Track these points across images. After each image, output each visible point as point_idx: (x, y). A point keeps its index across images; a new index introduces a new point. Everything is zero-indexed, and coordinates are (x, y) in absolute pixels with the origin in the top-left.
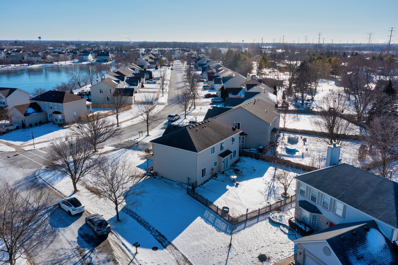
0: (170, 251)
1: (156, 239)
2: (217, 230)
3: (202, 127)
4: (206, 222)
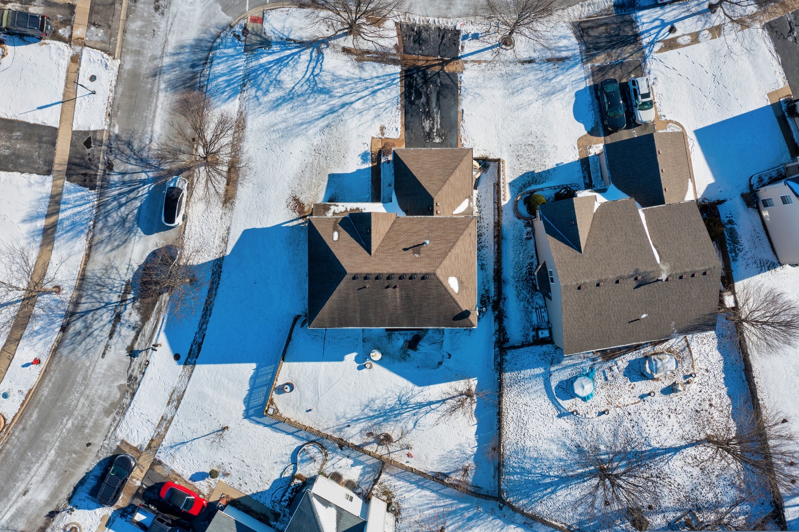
0: (183, 374)
1: (192, 346)
2: (245, 399)
3: (386, 285)
4: (251, 378)
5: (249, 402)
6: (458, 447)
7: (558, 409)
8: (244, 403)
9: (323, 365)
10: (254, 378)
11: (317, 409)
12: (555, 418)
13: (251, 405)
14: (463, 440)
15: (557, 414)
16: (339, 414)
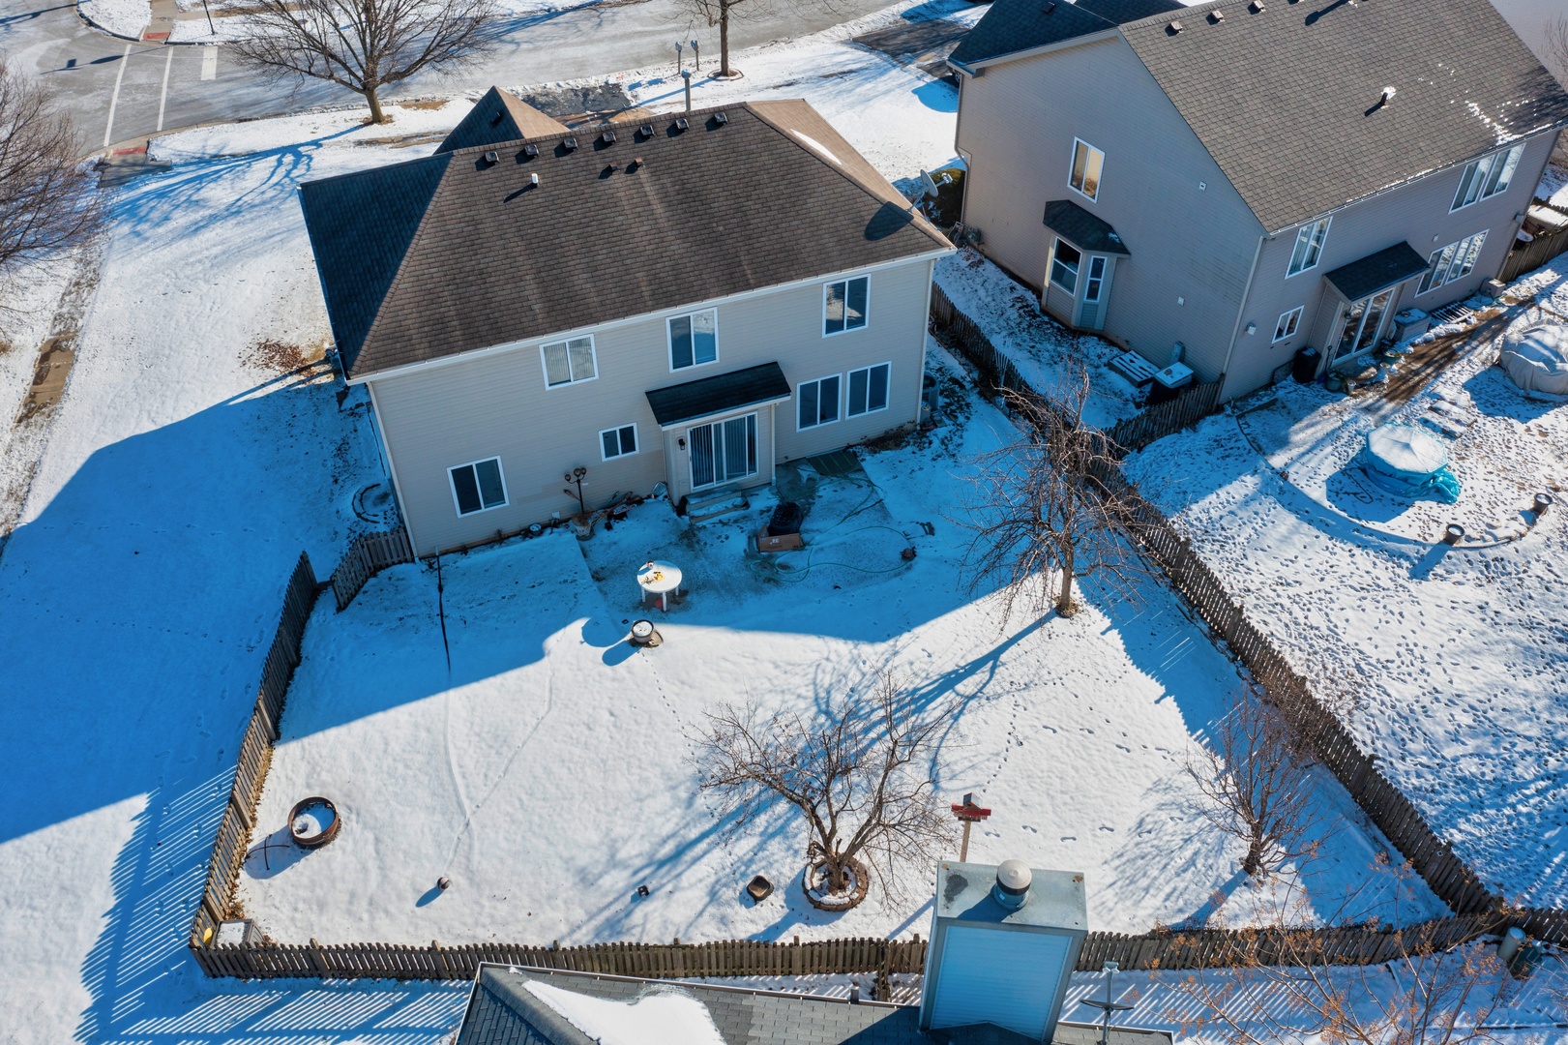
2: (92, 957)
3: (601, 167)
4: (123, 857)
5: (112, 966)
6: (1158, 798)
7: (1395, 556)
8: (88, 977)
9: (454, 702)
10: (137, 854)
11: (470, 874)
12: (1412, 586)
13: (126, 972)
14: (1161, 768)
15: (1404, 573)
16: (583, 860)
